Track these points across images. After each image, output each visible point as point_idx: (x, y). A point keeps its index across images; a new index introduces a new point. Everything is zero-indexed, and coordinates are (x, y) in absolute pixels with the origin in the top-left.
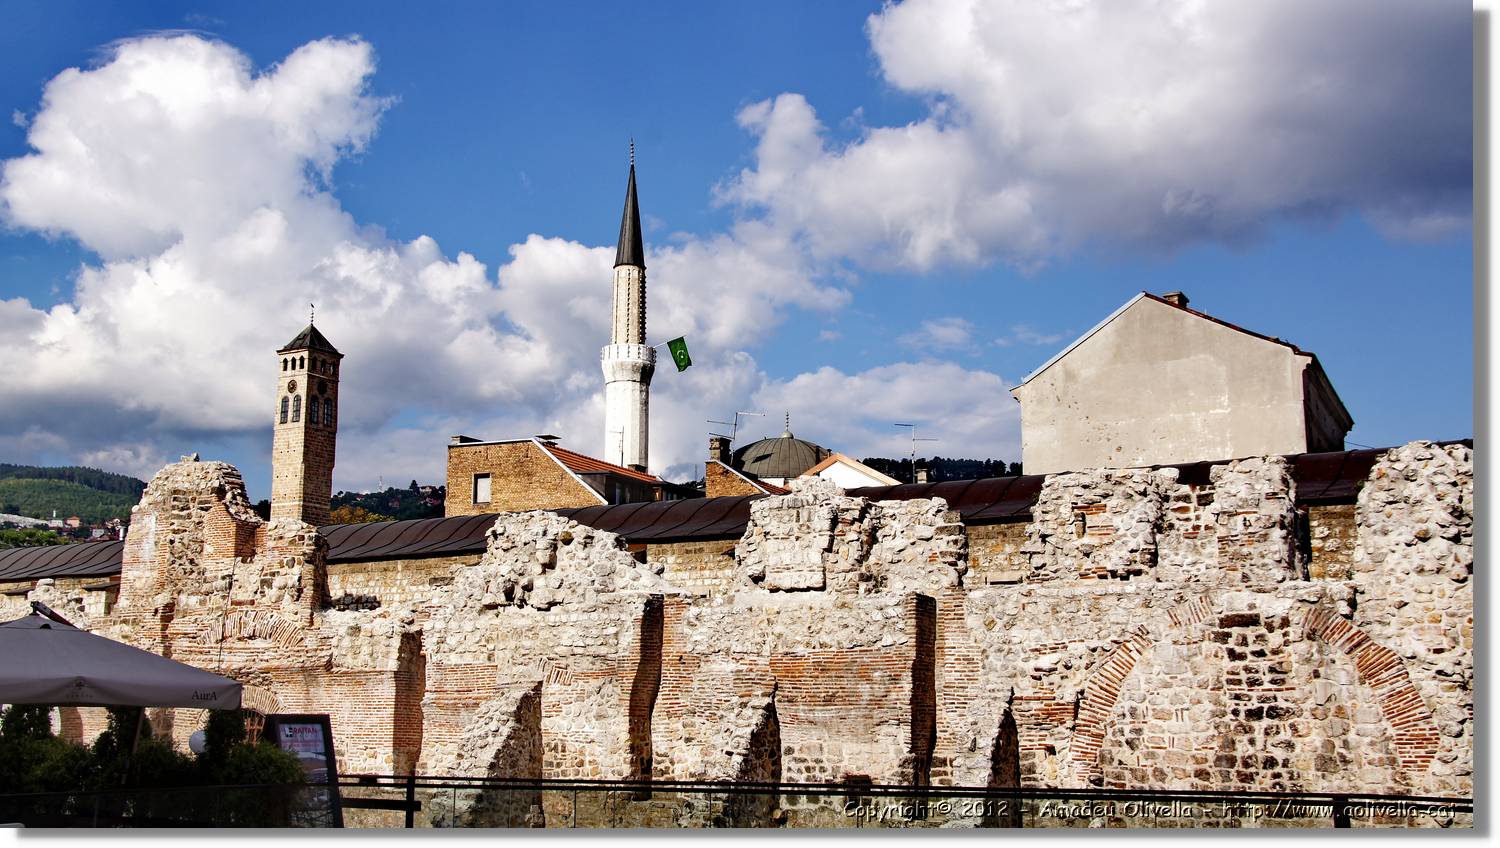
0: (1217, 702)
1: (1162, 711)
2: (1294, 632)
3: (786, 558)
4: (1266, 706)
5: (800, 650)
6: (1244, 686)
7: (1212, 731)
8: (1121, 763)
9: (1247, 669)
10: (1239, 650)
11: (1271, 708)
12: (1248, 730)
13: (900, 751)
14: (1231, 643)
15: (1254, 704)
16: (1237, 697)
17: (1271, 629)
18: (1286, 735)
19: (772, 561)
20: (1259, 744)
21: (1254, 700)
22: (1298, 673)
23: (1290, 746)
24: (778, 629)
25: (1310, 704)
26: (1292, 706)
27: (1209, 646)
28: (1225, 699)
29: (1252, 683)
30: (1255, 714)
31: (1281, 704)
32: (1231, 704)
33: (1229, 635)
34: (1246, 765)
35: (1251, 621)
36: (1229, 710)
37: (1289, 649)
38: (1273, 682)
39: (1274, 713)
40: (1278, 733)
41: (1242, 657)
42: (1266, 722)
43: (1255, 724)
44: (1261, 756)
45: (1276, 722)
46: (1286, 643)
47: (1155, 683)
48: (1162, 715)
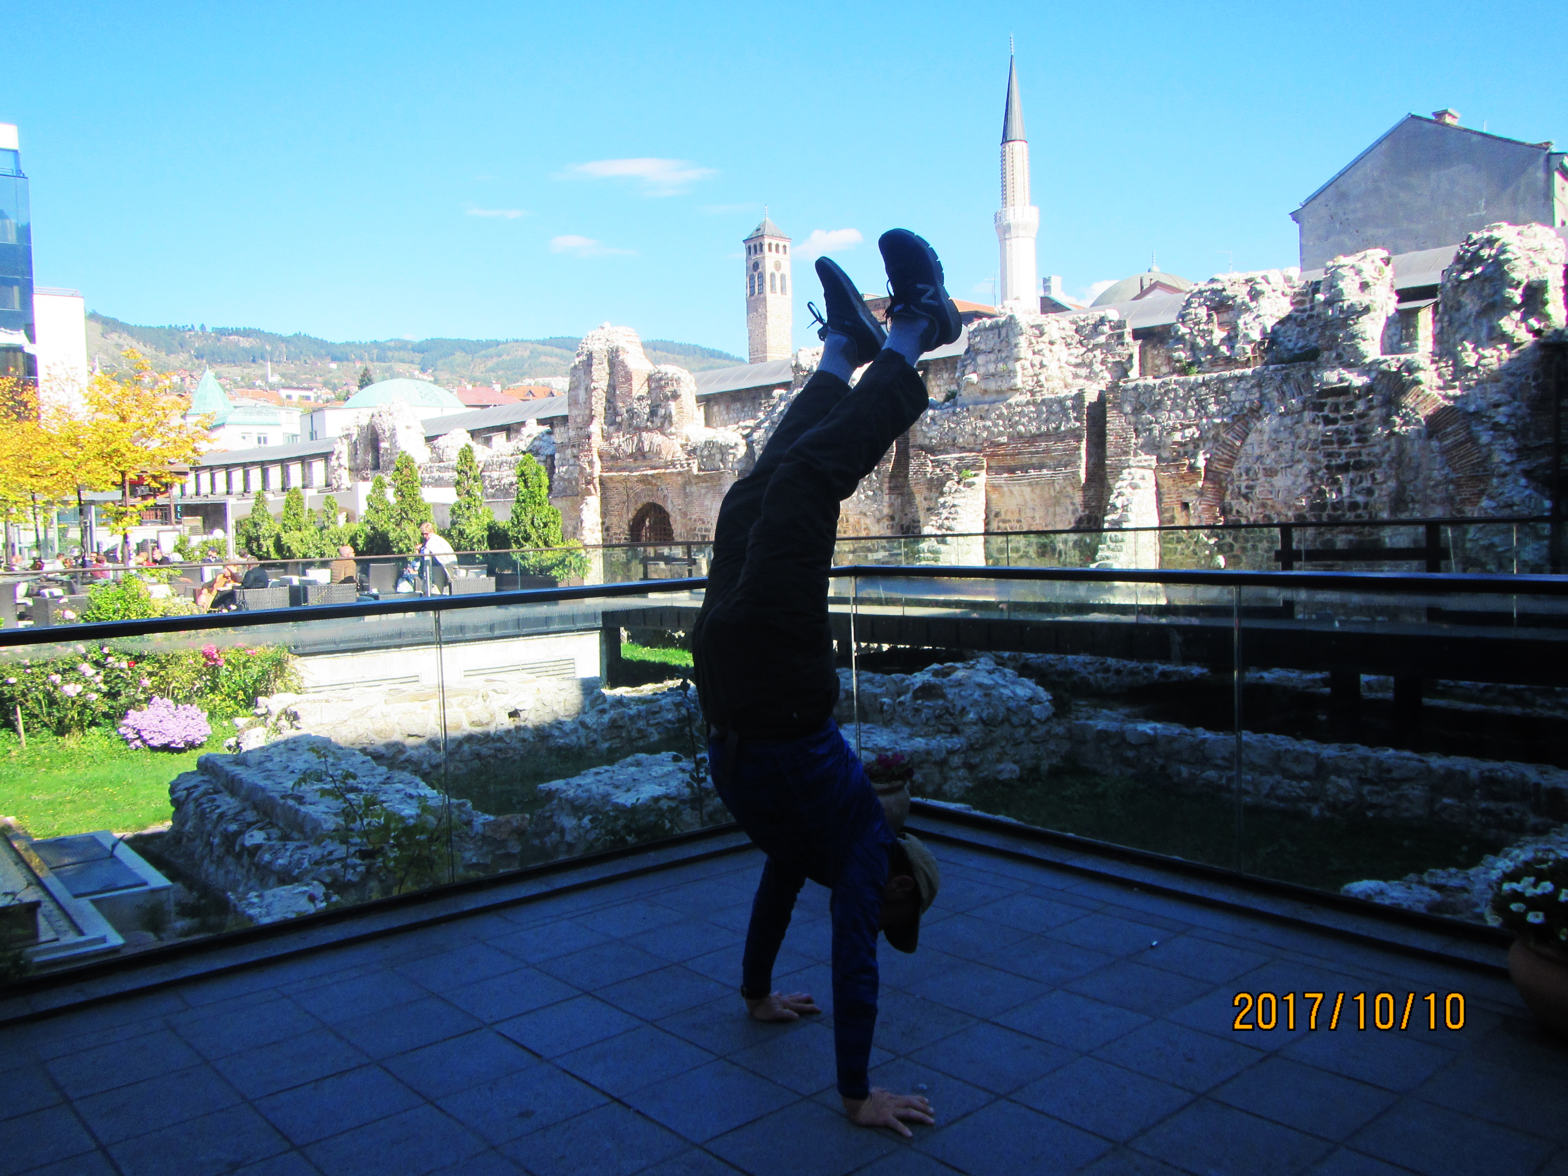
0: (1314, 461)
1: (1270, 469)
3: (991, 368)
4: (1352, 461)
5: (1004, 439)
6: (1336, 446)
7: (1309, 484)
8: (1238, 512)
9: (1337, 431)
10: (1331, 415)
11: (1356, 462)
12: (1335, 482)
13: (1077, 510)
14: (1326, 412)
15: (1343, 460)
16: (1330, 454)
17: (1357, 396)
18: (1367, 484)
19: (981, 371)
20: (1346, 491)
21: (1343, 457)
22: (1377, 434)
23: (1369, 492)
24: (988, 423)
25: (1388, 457)
26: (1374, 459)
27: (1308, 415)
28: (1320, 457)
29: (1343, 442)
30: (1344, 468)
31: (1364, 458)
32: (1324, 461)
33: (1324, 404)
35: (1343, 392)
36: (1322, 466)
37: (1372, 413)
38: (1357, 441)
39: (1359, 466)
40: (1361, 482)
41: (1334, 421)
42: (1351, 474)
43: (1343, 476)
44: (1347, 501)
45: (1360, 473)
46: (1371, 408)
47: (1266, 447)
48: (1270, 473)
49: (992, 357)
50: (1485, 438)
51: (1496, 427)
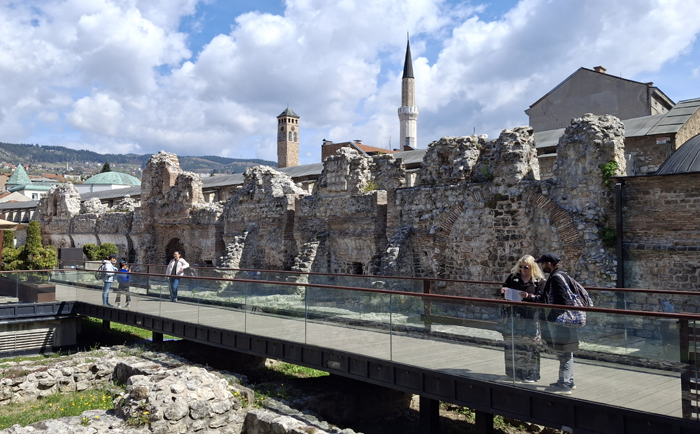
0: (490, 234)
1: (468, 237)
2: (523, 204)
3: (333, 179)
4: (510, 235)
5: (338, 215)
6: (502, 226)
7: (488, 246)
8: (452, 258)
9: (503, 219)
10: (500, 211)
11: (512, 235)
12: (502, 245)
13: (372, 253)
14: (497, 208)
15: (506, 233)
16: (499, 231)
17: (513, 201)
18: (517, 247)
19: (329, 181)
20: (507, 251)
22: (523, 221)
23: (520, 252)
24: (331, 207)
25: (529, 234)
26: (522, 234)
27: (487, 210)
28: (494, 232)
29: (506, 225)
30: (507, 238)
31: (517, 233)
32: (496, 235)
33: (496, 205)
34: (501, 259)
35: (506, 198)
36: (495, 237)
37: (520, 210)
38: (513, 224)
39: (513, 237)
40: (515, 246)
41: (501, 214)
42: (510, 242)
43: (506, 242)
44: (508, 256)
45: (514, 241)
46: (520, 207)
47: (466, 226)
48: (468, 239)
49: (334, 174)
50: (581, 227)
51: (587, 221)
